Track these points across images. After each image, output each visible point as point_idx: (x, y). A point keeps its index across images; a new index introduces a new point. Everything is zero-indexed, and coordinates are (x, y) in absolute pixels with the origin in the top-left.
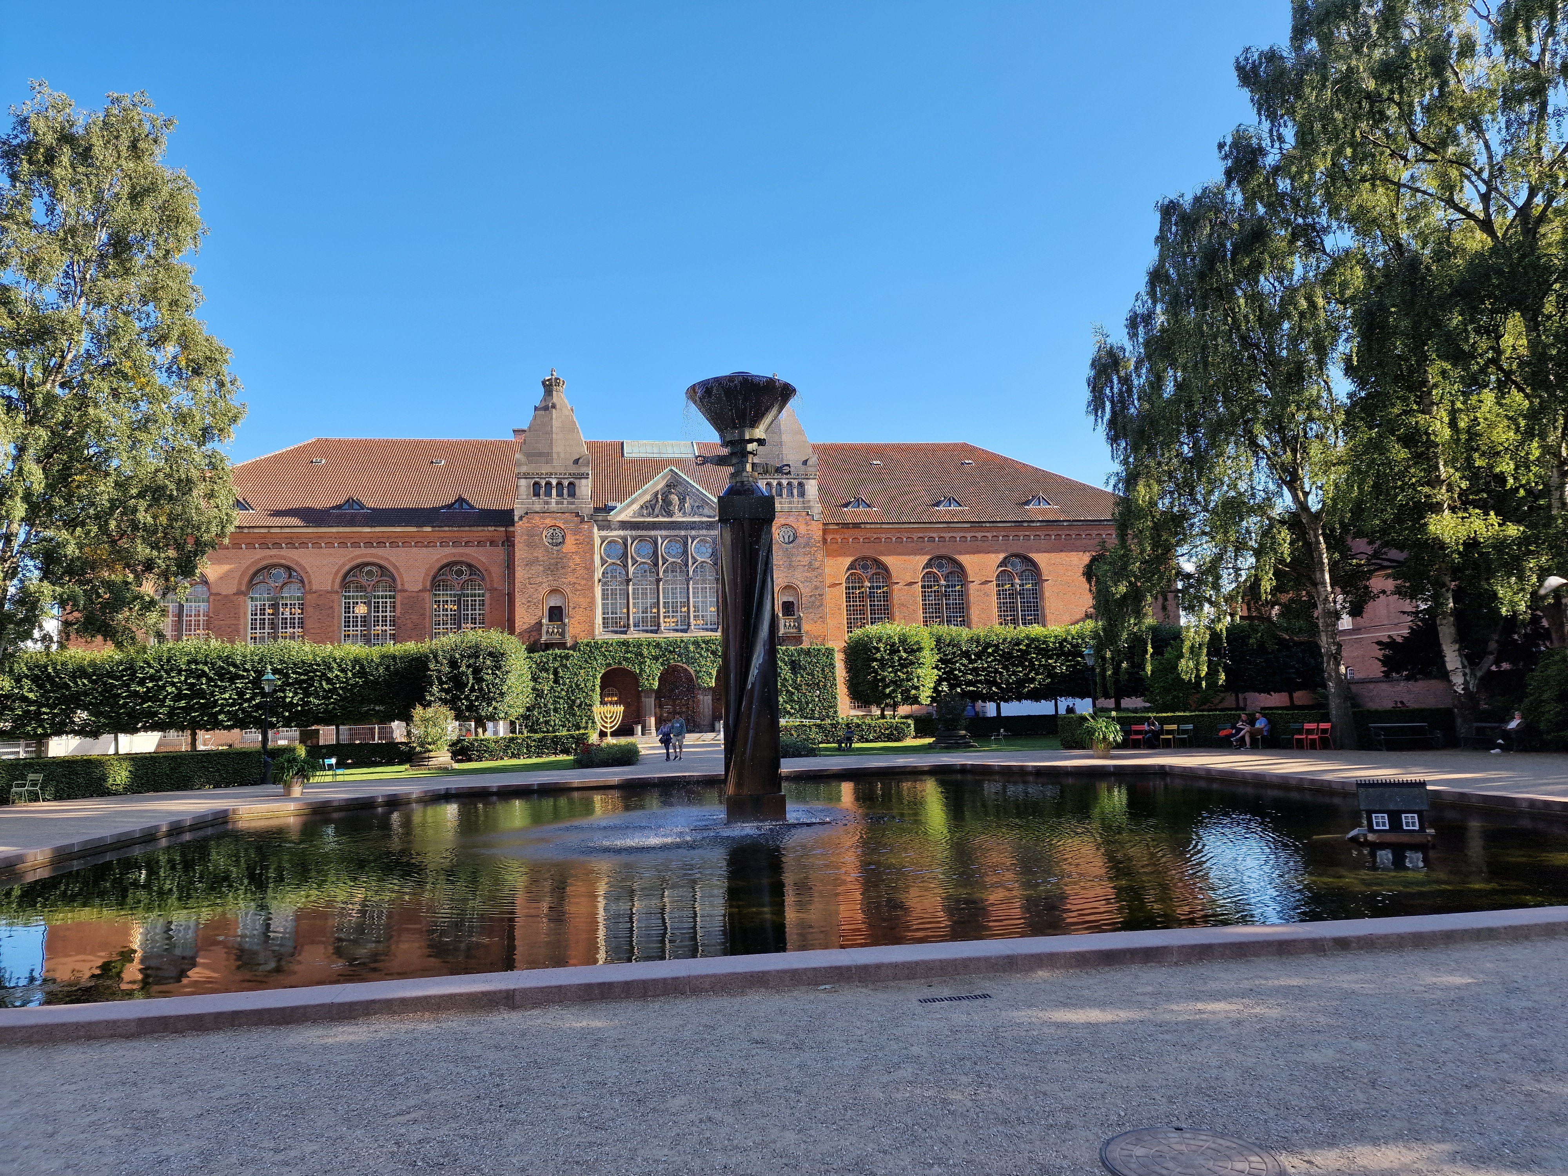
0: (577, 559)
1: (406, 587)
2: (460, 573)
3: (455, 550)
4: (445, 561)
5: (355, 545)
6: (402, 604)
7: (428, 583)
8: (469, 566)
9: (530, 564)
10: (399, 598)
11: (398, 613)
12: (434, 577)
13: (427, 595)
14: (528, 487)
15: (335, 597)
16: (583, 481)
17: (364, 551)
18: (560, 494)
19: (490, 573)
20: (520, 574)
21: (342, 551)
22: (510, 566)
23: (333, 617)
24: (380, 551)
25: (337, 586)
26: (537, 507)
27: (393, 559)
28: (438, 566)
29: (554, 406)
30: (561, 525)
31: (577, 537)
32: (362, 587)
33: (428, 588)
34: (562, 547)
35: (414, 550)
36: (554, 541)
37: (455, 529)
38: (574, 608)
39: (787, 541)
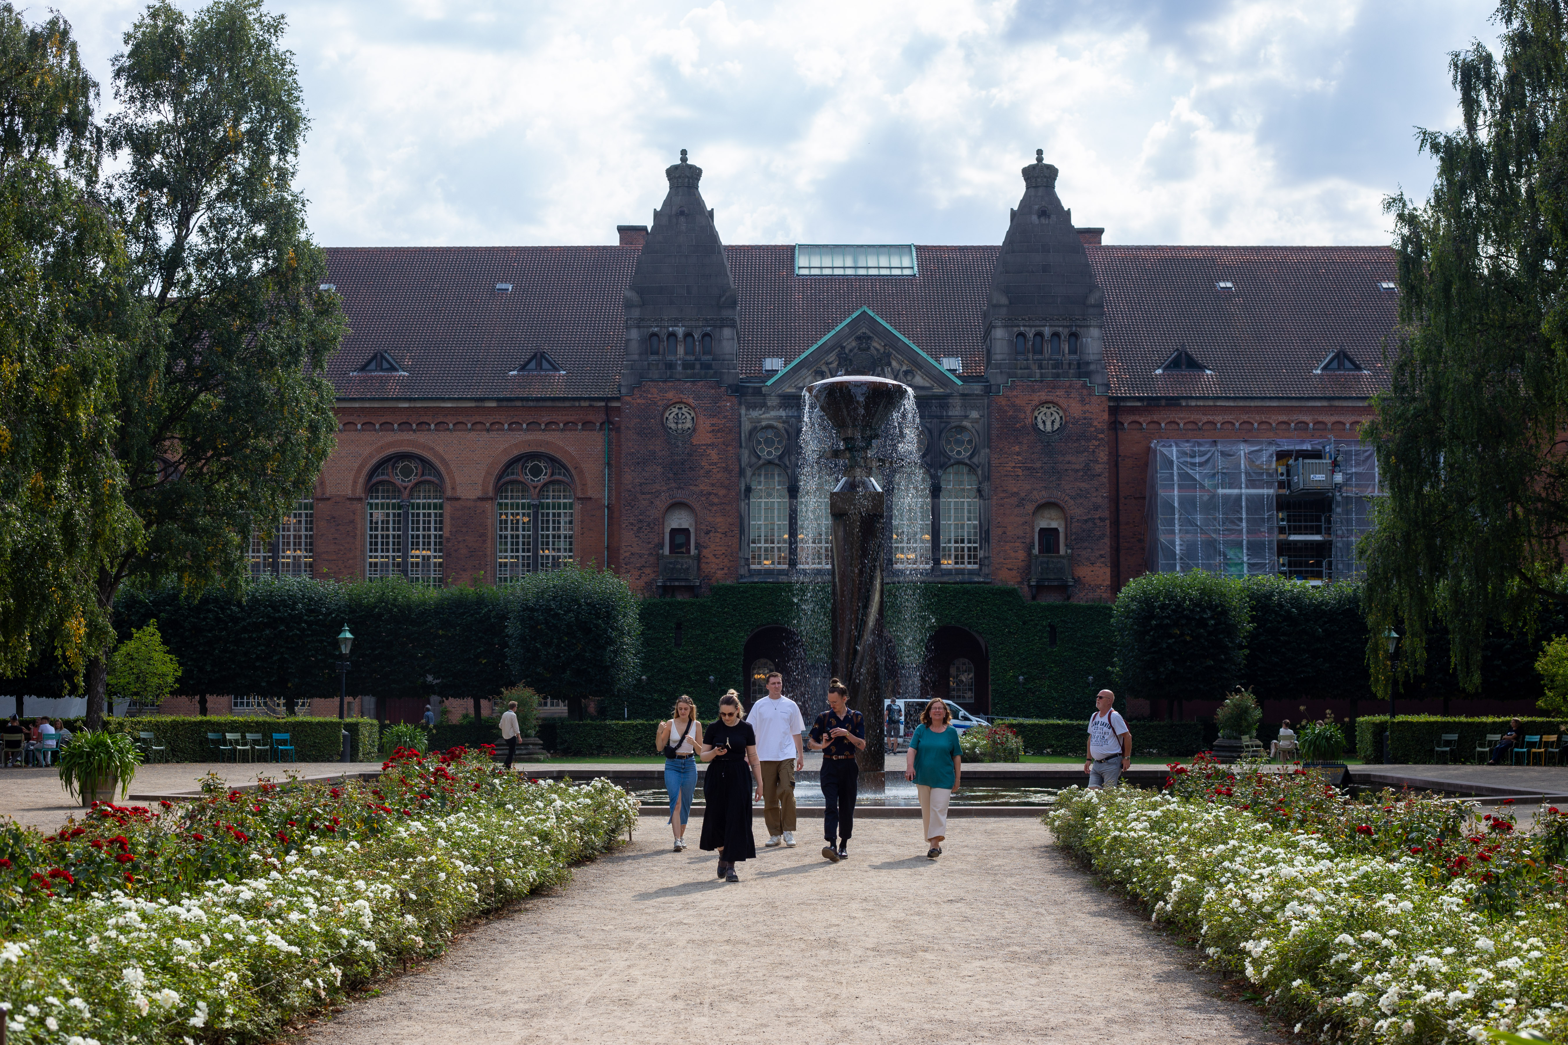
0: (714, 455)
1: (459, 493)
2: (536, 471)
3: (530, 436)
4: (516, 453)
5: (386, 426)
6: (452, 518)
7: (491, 488)
8: (551, 460)
9: (641, 461)
10: (448, 508)
11: (446, 533)
12: (500, 477)
13: (488, 505)
14: (641, 340)
15: (358, 506)
16: (726, 331)
17: (398, 436)
18: (690, 350)
19: (581, 472)
20: (627, 476)
22: (612, 462)
23: (354, 537)
24: (422, 438)
25: (359, 492)
26: (654, 373)
27: (440, 449)
28: (505, 459)
29: (683, 213)
30: (691, 401)
31: (715, 421)
32: (396, 491)
33: (491, 494)
34: (690, 435)
35: (472, 435)
36: (680, 426)
37: (531, 404)
38: (708, 533)
39: (1049, 428)
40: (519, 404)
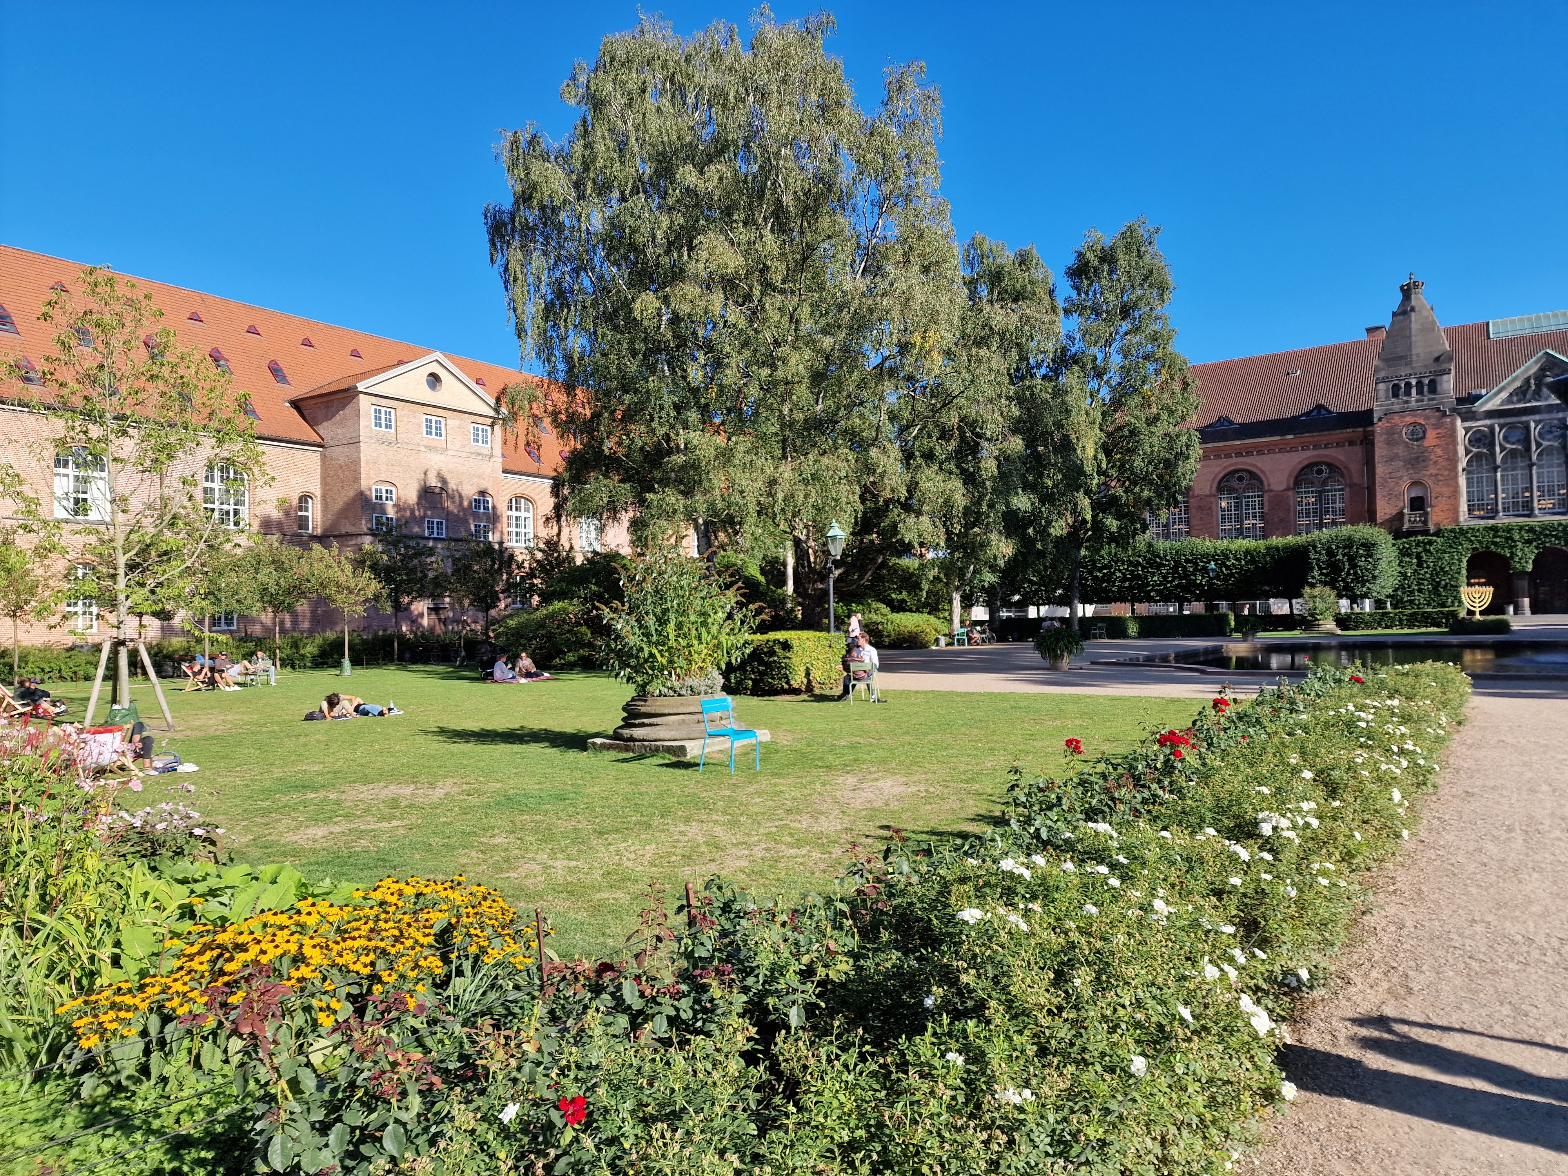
0: (1439, 452)
1: (1273, 487)
2: (1320, 472)
3: (1316, 453)
4: (1306, 462)
5: (1228, 456)
6: (1269, 502)
7: (1291, 483)
8: (1329, 465)
9: (1390, 460)
10: (1266, 497)
11: (1266, 510)
12: (1297, 478)
13: (1290, 493)
14: (1387, 390)
15: (1213, 499)
16: (1445, 377)
17: (1234, 460)
18: (1420, 392)
19: (1349, 470)
20: (1380, 470)
21: (1217, 462)
22: (1369, 462)
23: (1212, 516)
24: (1249, 460)
25: (1214, 491)
26: (1397, 408)
27: (1260, 465)
28: (1300, 467)
29: (1413, 309)
30: (1422, 422)
31: (1440, 432)
32: (1235, 490)
33: (1291, 487)
34: (1423, 442)
35: (1278, 455)
36: (1415, 437)
38: (1437, 498)
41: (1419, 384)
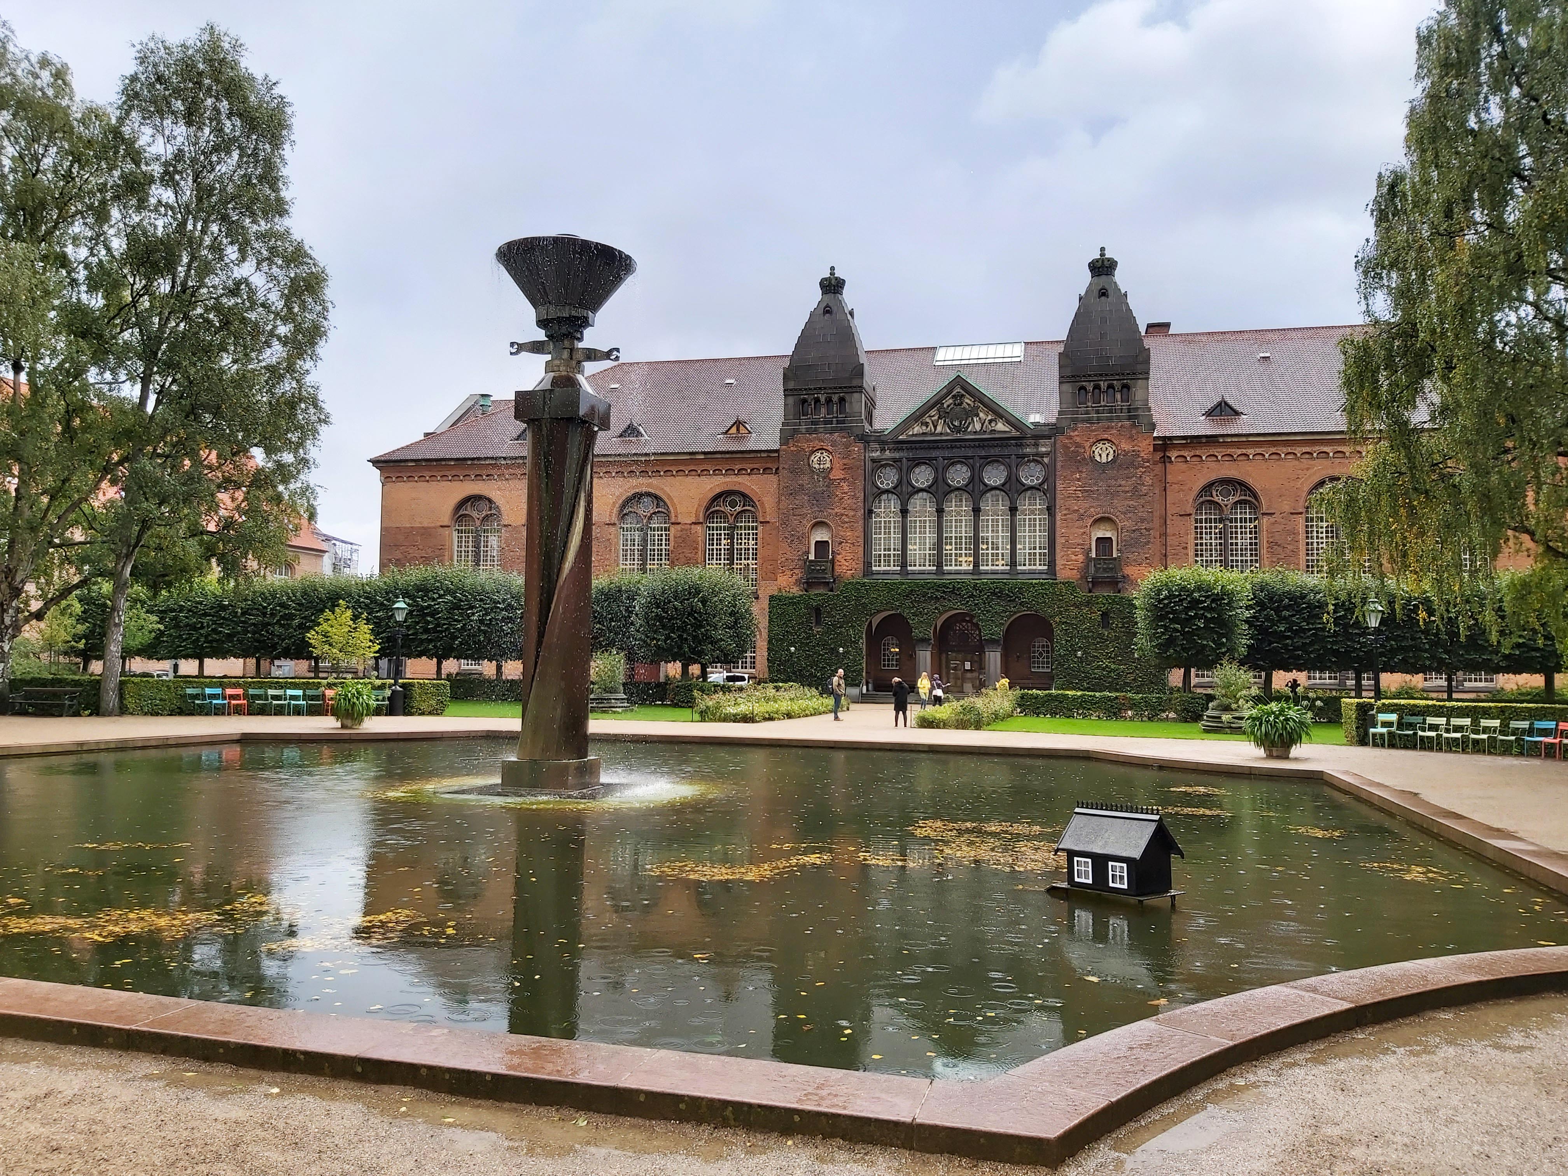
0: (848, 487)
1: (680, 519)
2: (733, 504)
3: (729, 479)
4: (718, 491)
5: (631, 474)
6: (675, 537)
7: (701, 515)
8: (743, 496)
9: (794, 493)
10: (673, 530)
11: (671, 547)
12: (707, 509)
13: (699, 527)
14: (797, 405)
15: (612, 529)
16: (856, 395)
17: (640, 480)
18: (829, 412)
19: (763, 504)
21: (619, 481)
23: (610, 551)
24: (655, 481)
25: (614, 519)
26: (805, 428)
27: (667, 489)
28: (711, 495)
29: (829, 311)
30: (830, 448)
31: (845, 461)
32: (639, 518)
33: (701, 520)
34: (829, 472)
35: (689, 479)
36: (822, 466)
37: (727, 456)
38: (841, 543)
39: (1104, 460)
40: (719, 456)
41: (829, 401)
